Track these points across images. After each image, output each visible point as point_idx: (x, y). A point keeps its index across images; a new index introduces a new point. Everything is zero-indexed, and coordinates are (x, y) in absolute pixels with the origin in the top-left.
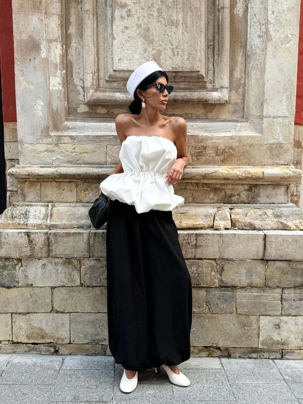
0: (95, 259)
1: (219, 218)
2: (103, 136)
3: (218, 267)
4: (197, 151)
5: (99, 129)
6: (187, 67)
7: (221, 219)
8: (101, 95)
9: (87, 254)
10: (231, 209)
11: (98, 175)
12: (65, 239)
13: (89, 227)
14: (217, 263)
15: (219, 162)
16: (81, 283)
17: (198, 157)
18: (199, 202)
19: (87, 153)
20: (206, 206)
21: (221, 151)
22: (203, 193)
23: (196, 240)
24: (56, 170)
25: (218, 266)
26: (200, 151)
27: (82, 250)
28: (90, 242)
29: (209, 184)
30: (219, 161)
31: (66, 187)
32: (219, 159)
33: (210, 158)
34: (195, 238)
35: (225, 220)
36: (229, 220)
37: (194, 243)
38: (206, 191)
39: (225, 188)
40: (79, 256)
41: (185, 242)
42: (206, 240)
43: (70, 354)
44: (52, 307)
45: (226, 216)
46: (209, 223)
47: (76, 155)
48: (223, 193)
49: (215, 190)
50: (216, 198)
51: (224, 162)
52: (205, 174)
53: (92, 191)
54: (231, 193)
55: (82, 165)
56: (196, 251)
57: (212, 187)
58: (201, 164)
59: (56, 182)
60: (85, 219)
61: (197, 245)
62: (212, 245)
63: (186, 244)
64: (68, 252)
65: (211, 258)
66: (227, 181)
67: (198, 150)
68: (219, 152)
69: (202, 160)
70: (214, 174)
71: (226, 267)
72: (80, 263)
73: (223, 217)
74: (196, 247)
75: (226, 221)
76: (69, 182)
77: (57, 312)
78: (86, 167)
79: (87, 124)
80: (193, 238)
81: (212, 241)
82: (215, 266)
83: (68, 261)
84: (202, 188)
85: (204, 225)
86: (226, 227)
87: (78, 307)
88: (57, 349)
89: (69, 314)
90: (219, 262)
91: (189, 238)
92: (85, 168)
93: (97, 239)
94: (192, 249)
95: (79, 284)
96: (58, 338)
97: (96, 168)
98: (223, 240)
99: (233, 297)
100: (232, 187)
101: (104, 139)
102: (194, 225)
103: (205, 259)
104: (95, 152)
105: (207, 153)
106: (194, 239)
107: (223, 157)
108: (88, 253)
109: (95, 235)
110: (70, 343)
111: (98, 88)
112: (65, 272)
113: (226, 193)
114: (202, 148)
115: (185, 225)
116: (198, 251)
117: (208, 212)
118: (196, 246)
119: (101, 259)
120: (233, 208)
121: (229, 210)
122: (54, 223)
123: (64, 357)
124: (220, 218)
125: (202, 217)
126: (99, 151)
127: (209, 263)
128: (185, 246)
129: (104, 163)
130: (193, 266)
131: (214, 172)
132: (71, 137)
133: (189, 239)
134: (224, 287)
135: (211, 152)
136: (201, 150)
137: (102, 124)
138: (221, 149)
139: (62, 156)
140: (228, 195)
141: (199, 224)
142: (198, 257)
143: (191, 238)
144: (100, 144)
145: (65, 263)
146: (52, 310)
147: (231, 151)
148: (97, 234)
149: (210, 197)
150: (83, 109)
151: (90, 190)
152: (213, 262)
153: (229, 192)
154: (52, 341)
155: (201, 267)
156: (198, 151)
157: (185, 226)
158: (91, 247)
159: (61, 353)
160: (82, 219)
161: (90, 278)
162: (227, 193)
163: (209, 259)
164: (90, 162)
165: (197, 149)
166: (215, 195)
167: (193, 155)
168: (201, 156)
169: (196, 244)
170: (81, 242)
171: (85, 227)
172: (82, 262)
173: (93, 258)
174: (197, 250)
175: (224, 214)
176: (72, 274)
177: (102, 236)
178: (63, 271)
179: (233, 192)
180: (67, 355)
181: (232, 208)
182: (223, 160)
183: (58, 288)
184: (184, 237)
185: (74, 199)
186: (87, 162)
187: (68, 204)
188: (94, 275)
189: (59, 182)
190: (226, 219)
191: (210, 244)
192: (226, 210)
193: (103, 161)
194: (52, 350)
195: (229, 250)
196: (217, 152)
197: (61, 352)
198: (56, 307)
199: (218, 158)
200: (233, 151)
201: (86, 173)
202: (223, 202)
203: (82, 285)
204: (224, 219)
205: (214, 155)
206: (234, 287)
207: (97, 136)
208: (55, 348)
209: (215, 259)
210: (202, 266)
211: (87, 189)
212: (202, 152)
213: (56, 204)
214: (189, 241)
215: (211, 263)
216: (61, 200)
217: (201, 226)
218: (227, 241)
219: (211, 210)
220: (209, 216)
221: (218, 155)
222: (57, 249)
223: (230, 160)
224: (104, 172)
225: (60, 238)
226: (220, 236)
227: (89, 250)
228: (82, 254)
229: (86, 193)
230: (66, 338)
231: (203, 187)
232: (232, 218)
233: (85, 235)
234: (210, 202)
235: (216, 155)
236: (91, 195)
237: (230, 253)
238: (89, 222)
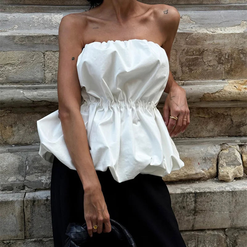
0: (35, 241)
1: (226, 162)
2: (39, 37)
3: (228, 240)
4: (189, 57)
5: (30, 24)
7: (228, 164)
9: (21, 234)
10: (240, 146)
11: (33, 101)
13: (22, 188)
14: (226, 235)
15: (222, 73)
17: (192, 67)
18: (192, 136)
19: (11, 65)
20: (203, 142)
21: (227, 57)
22: (197, 122)
23: (196, 202)
25: (228, 239)
26: (194, 57)
27: (13, 228)
28: (24, 215)
29: (207, 108)
30: (223, 72)
32: (222, 69)
33: (209, 68)
34: (193, 199)
35: (235, 165)
36: (240, 164)
37: (192, 206)
38: (202, 119)
39: (232, 114)
40: (7, 238)
41: (178, 205)
42: (211, 201)
45: (236, 158)
46: (211, 170)
48: (228, 121)
49: (217, 117)
50: (217, 129)
51: (230, 73)
52: (203, 96)
53: (24, 125)
54: (239, 121)
55: (5, 86)
56: (195, 218)
57: (212, 113)
58: (195, 78)
60: (15, 174)
61: (197, 210)
62: (220, 208)
63: (179, 209)
65: (218, 227)
66: (235, 104)
67: (191, 55)
68: (223, 58)
69: (198, 71)
70: (217, 94)
71: (240, 240)
73: (232, 159)
74: (195, 213)
75: (237, 167)
78: (12, 88)
79: (10, 16)
80: (190, 199)
81: (220, 203)
82: (223, 240)
84: (197, 115)
85: (204, 174)
86: (236, 175)
90: (229, 234)
91: (185, 200)
92: (11, 91)
93: (37, 209)
94: (189, 216)
97: (29, 89)
98: (236, 201)
100: (242, 111)
101: (39, 42)
102: (188, 175)
103: (209, 230)
104: (25, 62)
105: (205, 61)
106: (192, 201)
107: (229, 66)
108: (23, 232)
109: (33, 204)
113: (232, 121)
114: (197, 53)
115: (175, 176)
116: (199, 218)
117: (209, 153)
118: (195, 212)
119: (45, 240)
120: (244, 145)
121: (238, 147)
124: (227, 161)
125: (199, 161)
126: (32, 62)
127: (214, 235)
128: (179, 212)
129: (40, 81)
130: (190, 242)
131: (217, 92)
133: (184, 202)
135: (210, 58)
136: (196, 56)
137: (35, 16)
138: (226, 54)
140: (235, 124)
141: (197, 174)
142: (197, 226)
143: (188, 200)
144: (34, 49)
147: (242, 56)
148: (36, 202)
149: (209, 128)
151: (20, 125)
152: (221, 234)
153: (236, 120)
155: (202, 241)
156: (191, 57)
157: (175, 178)
158: (27, 223)
160: (10, 175)
162: (234, 121)
163: (213, 230)
164: (18, 79)
165: (190, 55)
166: (216, 125)
167: (184, 64)
168: (196, 65)
169: (195, 207)
170: (11, 215)
171: (15, 188)
173: (32, 240)
174: (196, 217)
175: (233, 156)
177: (45, 204)
179: (243, 119)
181: (243, 144)
182: (229, 70)
186: (13, 80)
190: (236, 163)
191: (216, 207)
192: (234, 148)
193: (39, 77)
195: (245, 214)
196: (220, 59)
199: (220, 68)
200: (244, 57)
201: (12, 100)
202: (227, 134)
204: (233, 163)
205: (216, 63)
207: (28, 37)
209: (224, 229)
210: (204, 241)
211: (15, 123)
212: (197, 59)
214: (185, 205)
215: (218, 236)
217: (200, 176)
218: (243, 202)
219: (213, 150)
220: (210, 160)
221: (222, 63)
223: (239, 70)
224: (41, 97)
226: (232, 195)
227: (24, 228)
228: (13, 234)
229: (14, 129)
231: (198, 114)
232: (244, 160)
233: (16, 204)
234: (208, 135)
235: (219, 63)
236: (21, 132)
238: (22, 179)
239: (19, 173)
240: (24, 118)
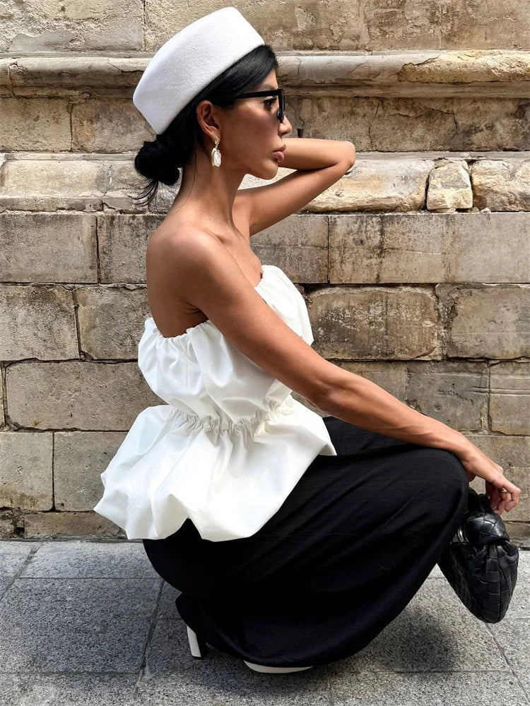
0: (115, 288)
1: (442, 183)
3: (440, 306)
4: (380, 11)
7: (445, 186)
9: (92, 275)
10: (471, 162)
11: (123, 71)
12: (33, 234)
13: (100, 208)
14: (437, 297)
15: (438, 40)
16: (80, 351)
17: (385, 28)
18: (387, 148)
19: (94, 20)
20: (405, 155)
21: (445, 12)
22: (396, 124)
23: (382, 232)
24: (14, 61)
25: (441, 304)
26: (389, 10)
27: (79, 263)
28: (98, 242)
29: (412, 99)
30: (440, 37)
31: (43, 110)
32: (438, 32)
33: (416, 30)
34: (378, 228)
35: (458, 187)
36: (467, 186)
37: (376, 240)
38: (403, 118)
39: (455, 110)
40: (70, 280)
41: (351, 238)
42: (410, 231)
43: (55, 539)
44: (6, 417)
45: (460, 178)
46: (414, 195)
47: (67, 26)
48: (449, 124)
49: (429, 116)
50: (430, 138)
51: (450, 40)
52: (403, 68)
53: (111, 121)
54: (469, 123)
55: (83, 53)
56: (381, 263)
57: (420, 109)
58: (391, 47)
59: (19, 97)
60: (90, 188)
61: (385, 247)
62: (426, 245)
63: (354, 245)
64: (40, 268)
65: (423, 281)
66: (461, 90)
67: (384, 8)
68: (437, 14)
69: (396, 35)
70: (426, 66)
71: (462, 307)
72: (74, 298)
73: (452, 179)
74: (381, 253)
75: (461, 190)
76: (50, 98)
77: (19, 428)
80: (373, 227)
81: (426, 237)
82: (432, 305)
83: (42, 293)
84: (396, 112)
85: (402, 199)
86: (459, 203)
87: (76, 416)
88: (20, 525)
89: (50, 434)
90: (442, 293)
91: (363, 229)
92: (89, 58)
93: (116, 231)
94: (371, 257)
95: (76, 354)
96: (23, 495)
97: (119, 57)
98: (454, 233)
99: (482, 388)
100: (473, 106)
102: (374, 200)
103: (406, 285)
104: (115, 16)
105: (407, 18)
106: (375, 232)
107: (449, 28)
108: (95, 271)
109: (111, 223)
110: (53, 510)
112: (36, 323)
113: (456, 123)
114: (394, 4)
115: (351, 201)
116: (388, 262)
117: (412, 169)
118: (382, 250)
119: (131, 287)
120: (475, 161)
121: (465, 164)
122: (7, 197)
123: (36, 544)
124: (444, 181)
125: (395, 181)
126: (125, 15)
127: (416, 294)
128: (353, 249)
129: (137, 47)
130: (373, 305)
131: (426, 62)
133: (362, 232)
134: (456, 359)
135: (416, 13)
136: (392, 10)
138: (443, 7)
139: (33, 30)
140: (461, 129)
141: (389, 198)
142: (385, 278)
143: (369, 228)
145: (35, 299)
146: (6, 423)
147: (470, 10)
148: (116, 220)
149: (415, 135)
151: (105, 120)
152: (428, 293)
153: (464, 121)
154: (8, 504)
155: (395, 305)
156: (384, 11)
157: (351, 204)
158: (101, 255)
159: (30, 535)
160: (82, 188)
161: (106, 339)
162: (460, 123)
163: (415, 285)
164: (101, 43)
165: (382, 7)
166: (429, 130)
167: (372, 23)
168: (392, 25)
169: (382, 243)
170: (76, 240)
171: (87, 206)
172: (80, 295)
173: (110, 285)
174: (383, 260)
175: (456, 174)
176: (55, 327)
177: (130, 225)
178: (31, 320)
179: (476, 120)
180: (46, 540)
181: (474, 159)
182: (449, 35)
183: (17, 366)
184: (348, 225)
185: (67, 144)
186: (95, 45)
187: (49, 155)
188: (115, 329)
189: (26, 98)
190: (459, 184)
191: (418, 243)
192: (457, 164)
193: (136, 40)
194: (8, 526)
195: (470, 258)
196: (433, 14)
197: (30, 532)
198: (16, 417)
199: (436, 31)
200: (474, 12)
201: (90, 68)
202: (448, 147)
203: (84, 357)
204: (455, 184)
205: (426, 22)
206: (485, 361)
208: (14, 523)
209: (432, 286)
210: (398, 304)
211: (97, 117)
212: (394, 14)
213: (17, 155)
214: (364, 237)
215: (423, 296)
216: (30, 145)
217: (394, 202)
218: (467, 235)
219: (419, 165)
220: (414, 179)
221: (437, 22)
222: (13, 260)
223: (467, 35)
224: (135, 65)
225: (19, 231)
226: (447, 222)
227: (97, 264)
228: (79, 273)
229: (95, 126)
230: (43, 496)
231: (397, 109)
232: (474, 183)
233: (84, 222)
234: (414, 147)
235: (432, 22)
236: (106, 132)
237: (474, 267)
238: (99, 194)
239: (98, 188)
240: (112, 108)
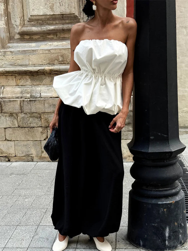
0: (24, 113)
2: (27, 50)
5: (25, 47)
6: (68, 11)
8: (25, 29)
9: (20, 111)
11: (25, 71)
12: (9, 104)
13: (21, 98)
16: (18, 126)
19: (19, 59)
24: (4, 69)
27: (18, 109)
28: (21, 105)
31: (10, 78)
40: (16, 112)
43: (16, 162)
44: (6, 138)
47: (14, 61)
53: (23, 79)
55: (17, 66)
59: (5, 75)
64: (11, 110)
72: (17, 116)
76: (11, 75)
77: (8, 141)
79: (19, 45)
83: (11, 115)
87: (18, 138)
88: (9, 159)
89: (14, 141)
92: (19, 68)
93: (24, 103)
95: (17, 126)
96: (10, 153)
97: (24, 67)
101: (27, 52)
104: (23, 59)
108: (21, 110)
109: (23, 101)
110: (15, 156)
111: (24, 25)
112: (10, 120)
119: (28, 113)
122: (4, 96)
123: (12, 163)
126: (25, 59)
129: (28, 65)
132: (11, 52)
137: (27, 44)
139: (7, 62)
144: (25, 54)
145: (10, 116)
146: (6, 140)
150: (17, 36)
151: (22, 79)
154: (7, 155)
158: (22, 107)
159: (11, 161)
160: (18, 94)
161: (23, 123)
164: (21, 64)
170: (17, 105)
171: (19, 98)
172: (18, 115)
176: (14, 121)
177: (27, 102)
178: (9, 120)
180: (14, 162)
183: (7, 129)
185: (15, 84)
186: (20, 64)
187: (11, 87)
188: (24, 121)
189: (7, 75)
193: (28, 63)
194: (7, 159)
197: (11, 160)
198: (7, 138)
201: (19, 70)
203: (19, 127)
207: (24, 50)
208: (8, 159)
211: (21, 79)
213: (5, 87)
216: (8, 85)
222: (6, 109)
224: (27, 70)
225: (6, 103)
227: (21, 109)
228: (18, 111)
229: (20, 81)
230: (13, 153)
233: (18, 101)
236: (23, 82)
238: (21, 95)
239: (21, 94)
240: (23, 77)
